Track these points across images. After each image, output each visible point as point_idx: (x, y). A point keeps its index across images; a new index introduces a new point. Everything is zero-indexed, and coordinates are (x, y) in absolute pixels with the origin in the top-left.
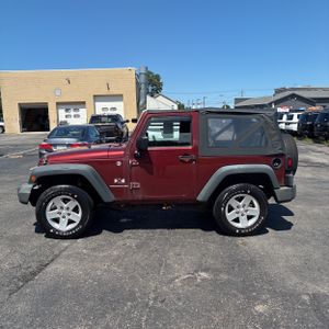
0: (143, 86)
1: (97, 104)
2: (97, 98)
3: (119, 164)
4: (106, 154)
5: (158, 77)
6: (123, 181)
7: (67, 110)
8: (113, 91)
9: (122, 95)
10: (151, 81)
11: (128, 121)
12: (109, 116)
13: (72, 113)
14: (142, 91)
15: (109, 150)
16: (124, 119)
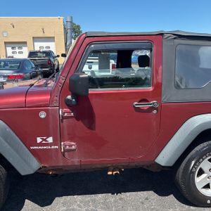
0: (69, 31)
1: (35, 43)
2: (35, 39)
3: (43, 115)
4: (23, 99)
5: (78, 27)
6: (50, 140)
7: (13, 48)
8: (47, 35)
9: (54, 37)
10: (74, 29)
11: (58, 56)
12: (44, 52)
13: (17, 50)
14: (69, 35)
15: (27, 94)
16: (56, 54)
